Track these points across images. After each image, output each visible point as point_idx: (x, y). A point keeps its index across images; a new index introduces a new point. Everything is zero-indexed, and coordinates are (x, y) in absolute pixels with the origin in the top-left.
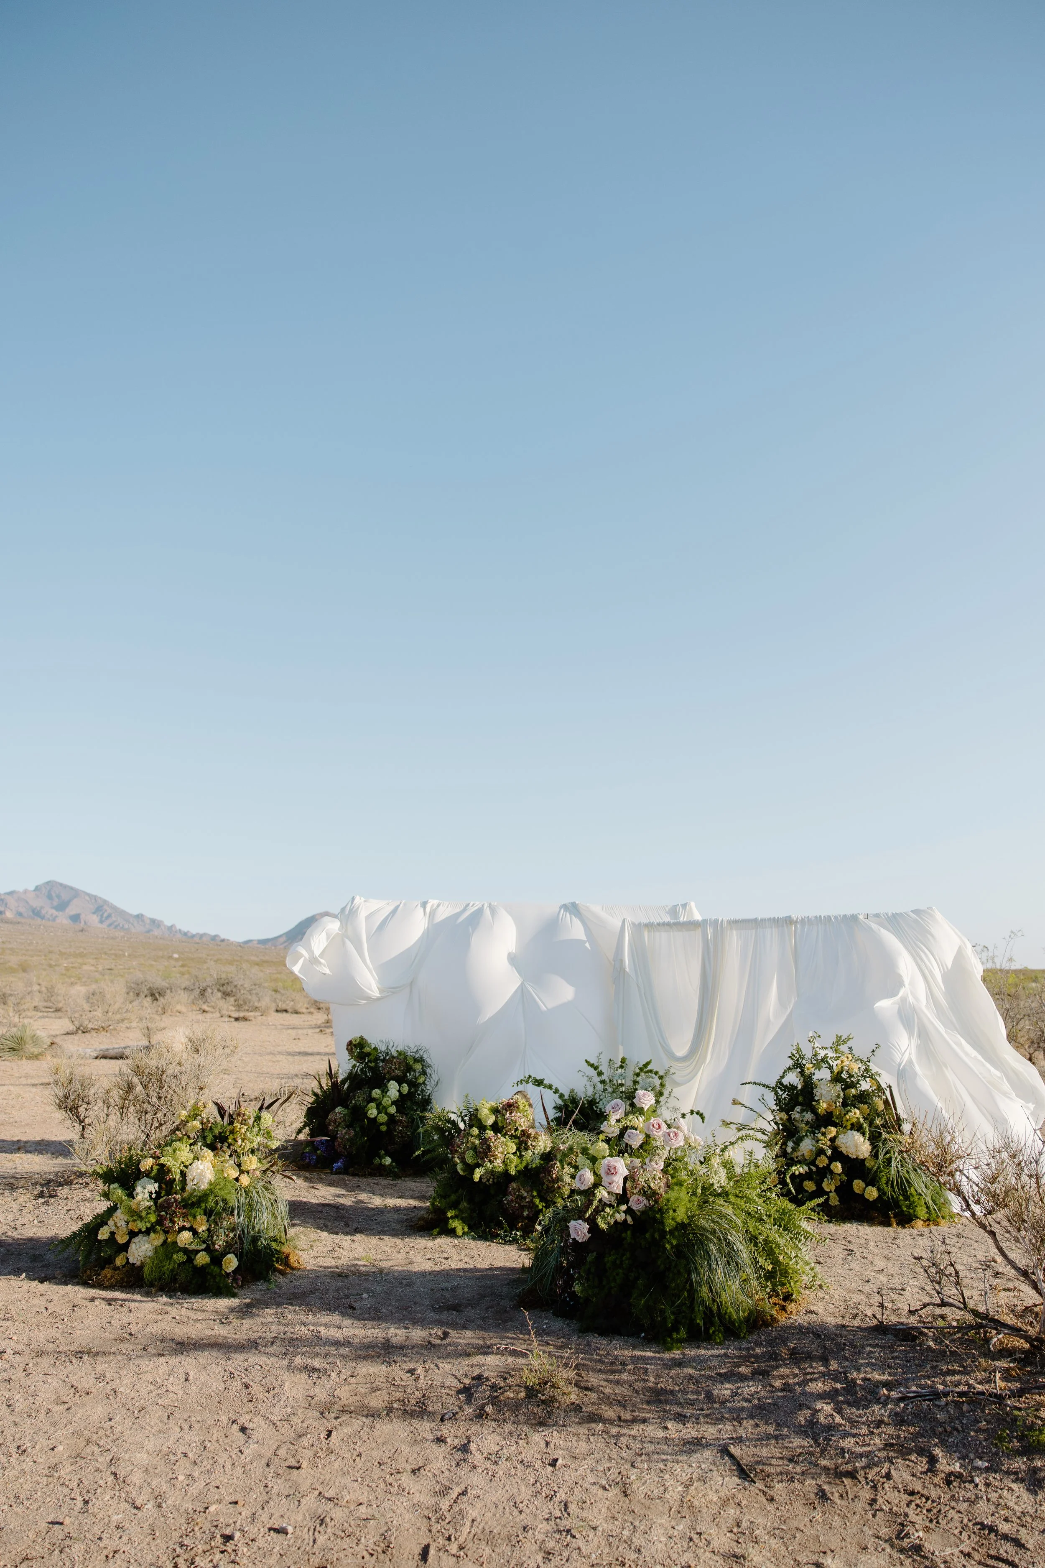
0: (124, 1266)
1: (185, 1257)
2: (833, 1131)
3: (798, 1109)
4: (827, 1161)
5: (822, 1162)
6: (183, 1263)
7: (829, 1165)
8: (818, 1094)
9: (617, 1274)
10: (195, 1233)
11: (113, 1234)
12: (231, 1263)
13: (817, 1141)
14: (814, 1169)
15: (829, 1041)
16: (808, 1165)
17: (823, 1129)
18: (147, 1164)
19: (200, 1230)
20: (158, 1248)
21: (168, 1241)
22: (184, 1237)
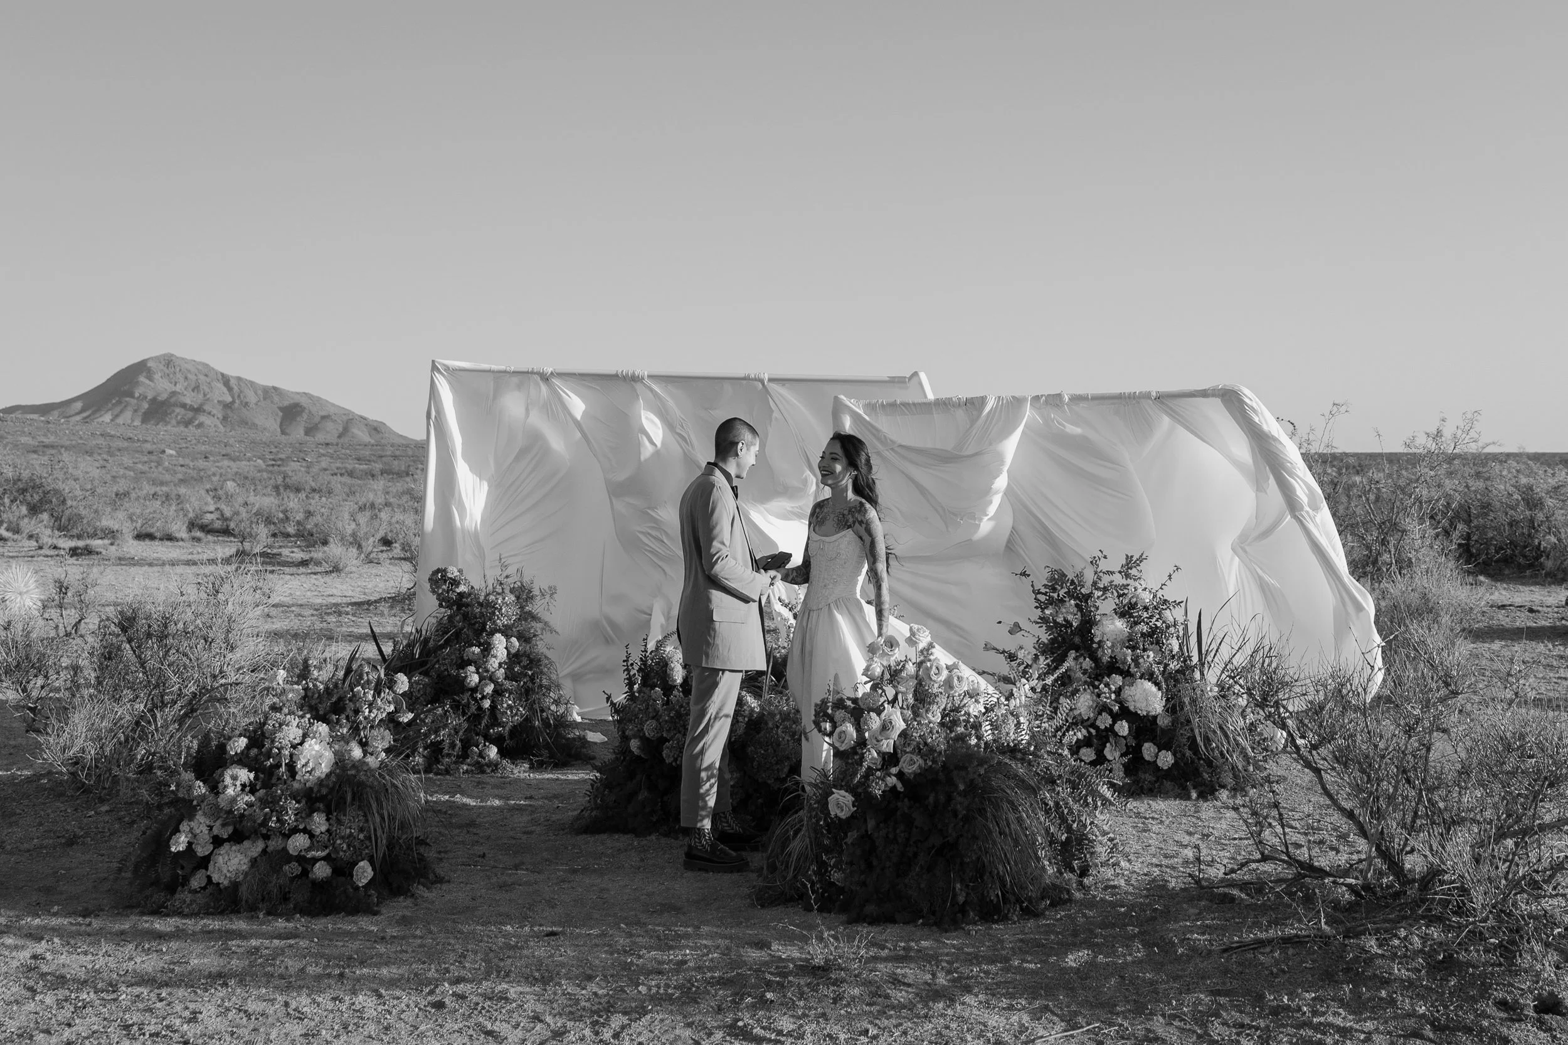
0: (204, 888)
1: (300, 868)
2: (1117, 680)
3: (1072, 654)
4: (1110, 721)
5: (1105, 721)
6: (297, 876)
7: (1112, 726)
8: (1098, 633)
9: (891, 852)
10: (312, 836)
11: (191, 843)
12: (364, 871)
13: (1099, 696)
14: (1093, 731)
15: (1115, 562)
16: (1086, 728)
17: (1106, 679)
19: (318, 832)
20: (255, 859)
21: (269, 849)
22: (299, 842)
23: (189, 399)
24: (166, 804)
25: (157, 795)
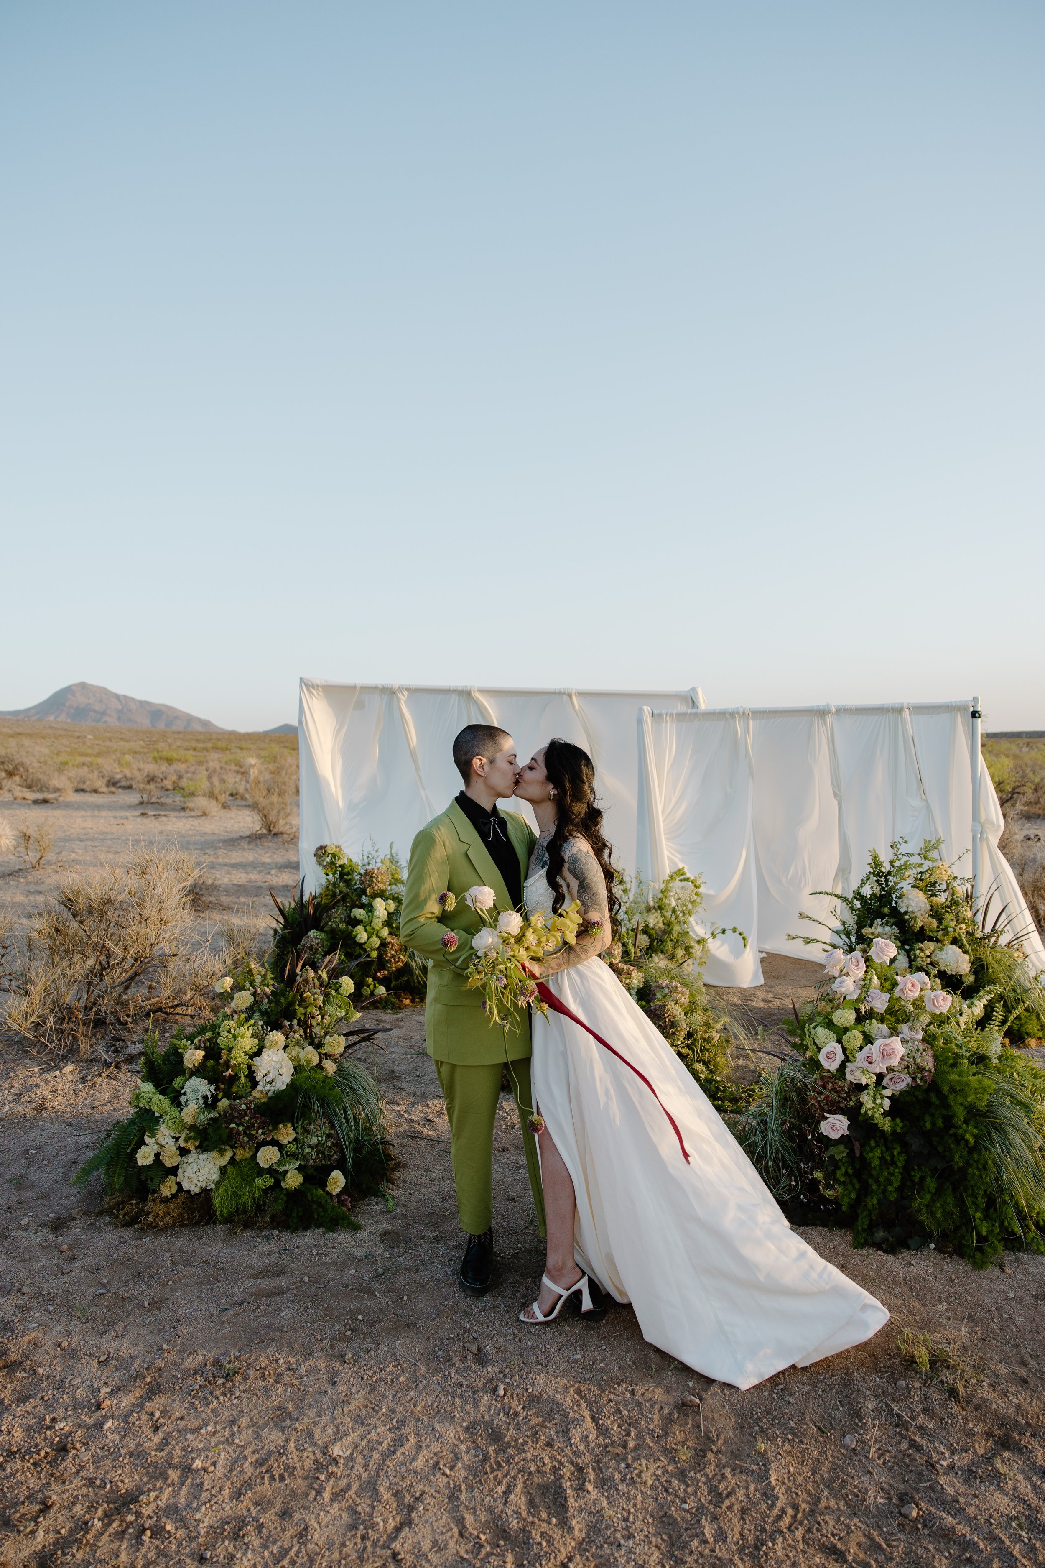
0: (175, 1196)
1: (273, 1180)
2: (930, 946)
3: (878, 921)
6: (270, 1188)
8: (900, 905)
10: (281, 1147)
11: (157, 1155)
12: (337, 1181)
17: (919, 945)
18: (194, 1056)
19: (285, 1142)
20: (225, 1167)
21: (238, 1158)
22: (268, 1156)
23: (97, 707)
24: (122, 1061)
25: (113, 1052)
